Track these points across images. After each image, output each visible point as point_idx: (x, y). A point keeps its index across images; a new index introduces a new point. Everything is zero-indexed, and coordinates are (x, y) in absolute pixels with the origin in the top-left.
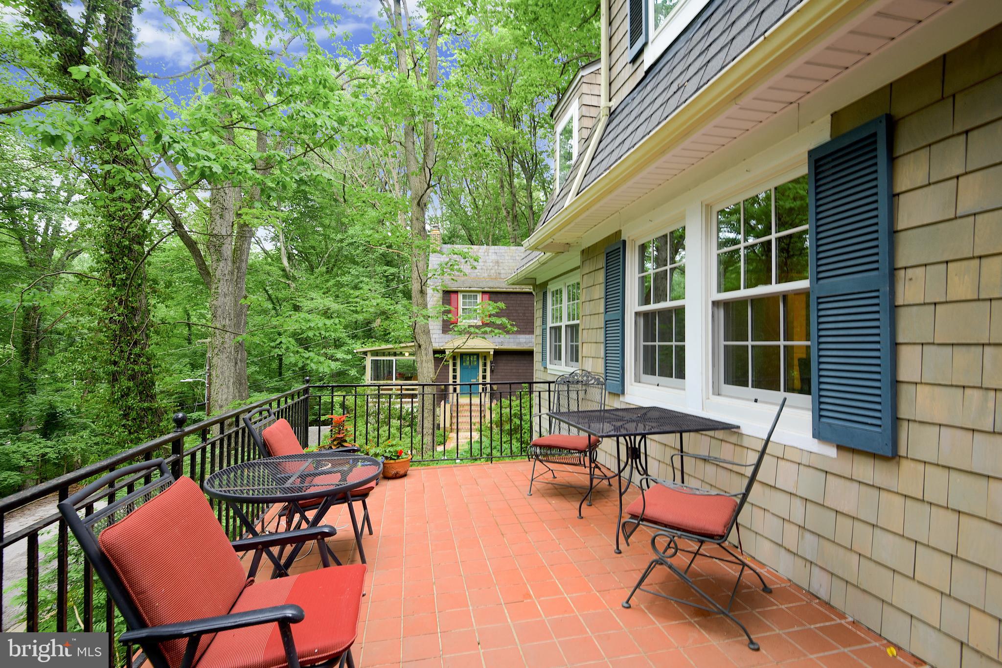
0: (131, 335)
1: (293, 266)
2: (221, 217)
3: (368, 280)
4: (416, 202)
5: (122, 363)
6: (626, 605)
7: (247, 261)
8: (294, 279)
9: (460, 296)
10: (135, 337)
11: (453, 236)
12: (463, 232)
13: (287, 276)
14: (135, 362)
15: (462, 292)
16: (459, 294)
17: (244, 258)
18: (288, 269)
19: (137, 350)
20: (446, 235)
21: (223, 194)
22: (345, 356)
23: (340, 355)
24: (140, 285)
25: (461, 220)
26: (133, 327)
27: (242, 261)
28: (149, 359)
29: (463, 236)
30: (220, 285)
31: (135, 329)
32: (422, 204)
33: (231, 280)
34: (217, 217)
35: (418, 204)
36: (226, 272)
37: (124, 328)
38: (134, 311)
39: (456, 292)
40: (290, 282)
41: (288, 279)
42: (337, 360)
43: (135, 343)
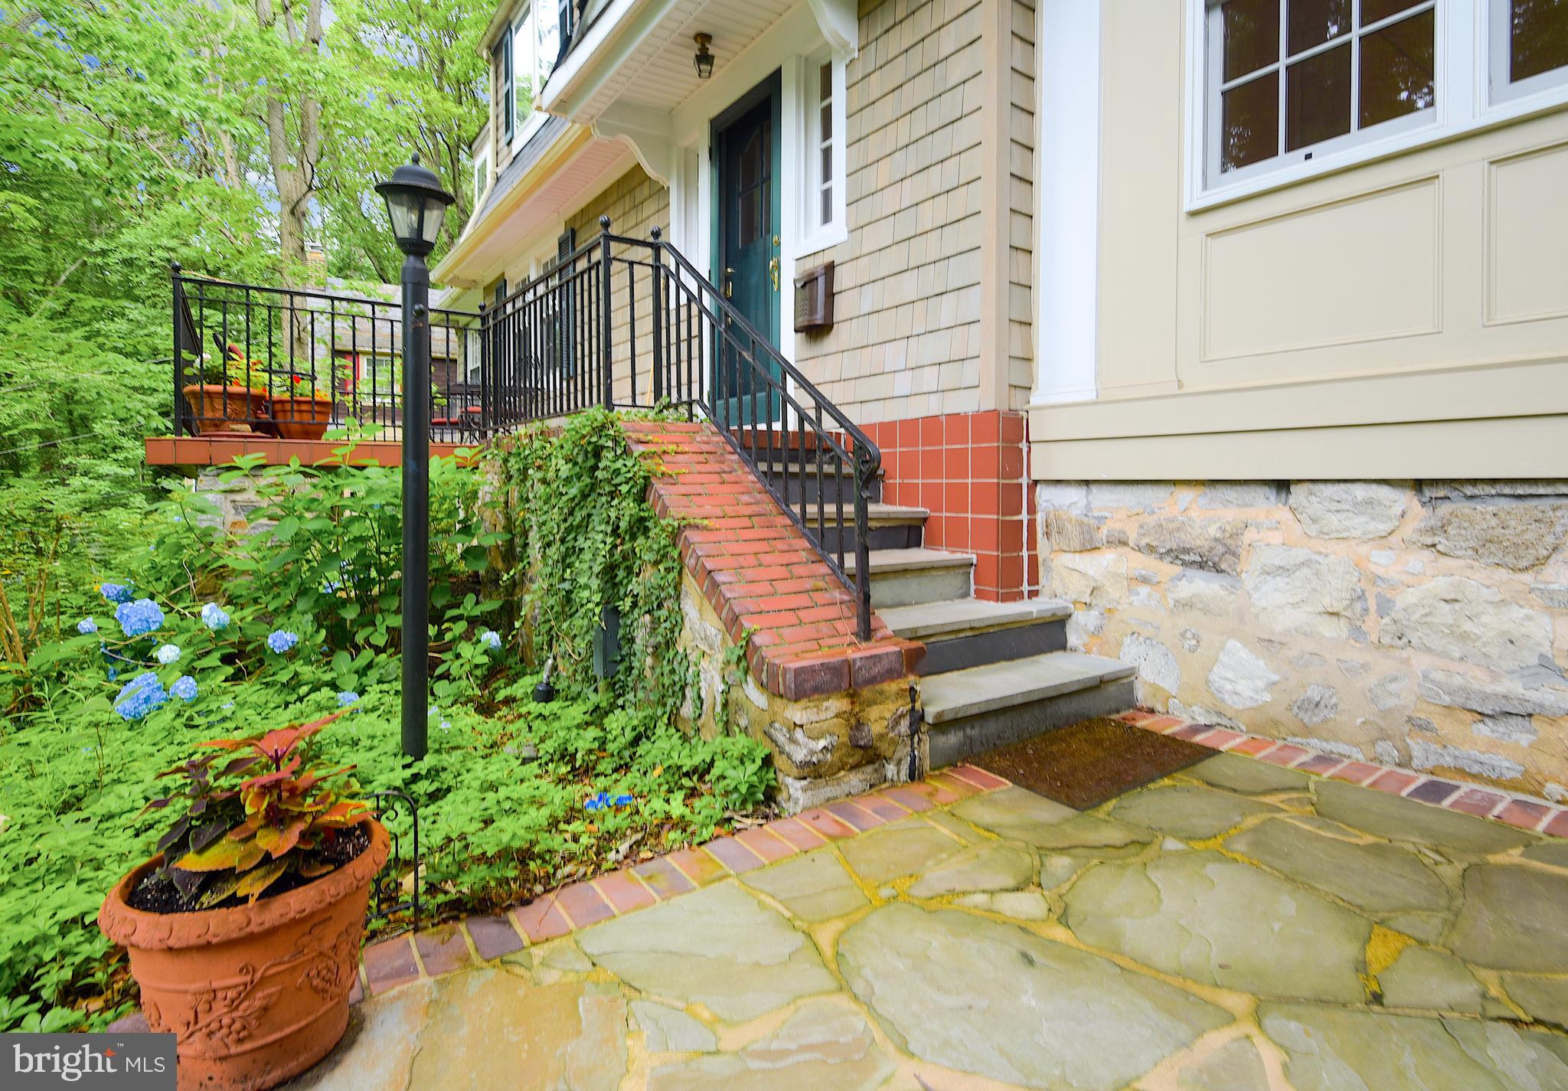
11: (348, 266)
12: (367, 262)
20: (334, 265)
22: (120, 471)
23: (107, 467)
25: (363, 239)
29: (369, 268)
35: (292, 212)
42: (100, 477)
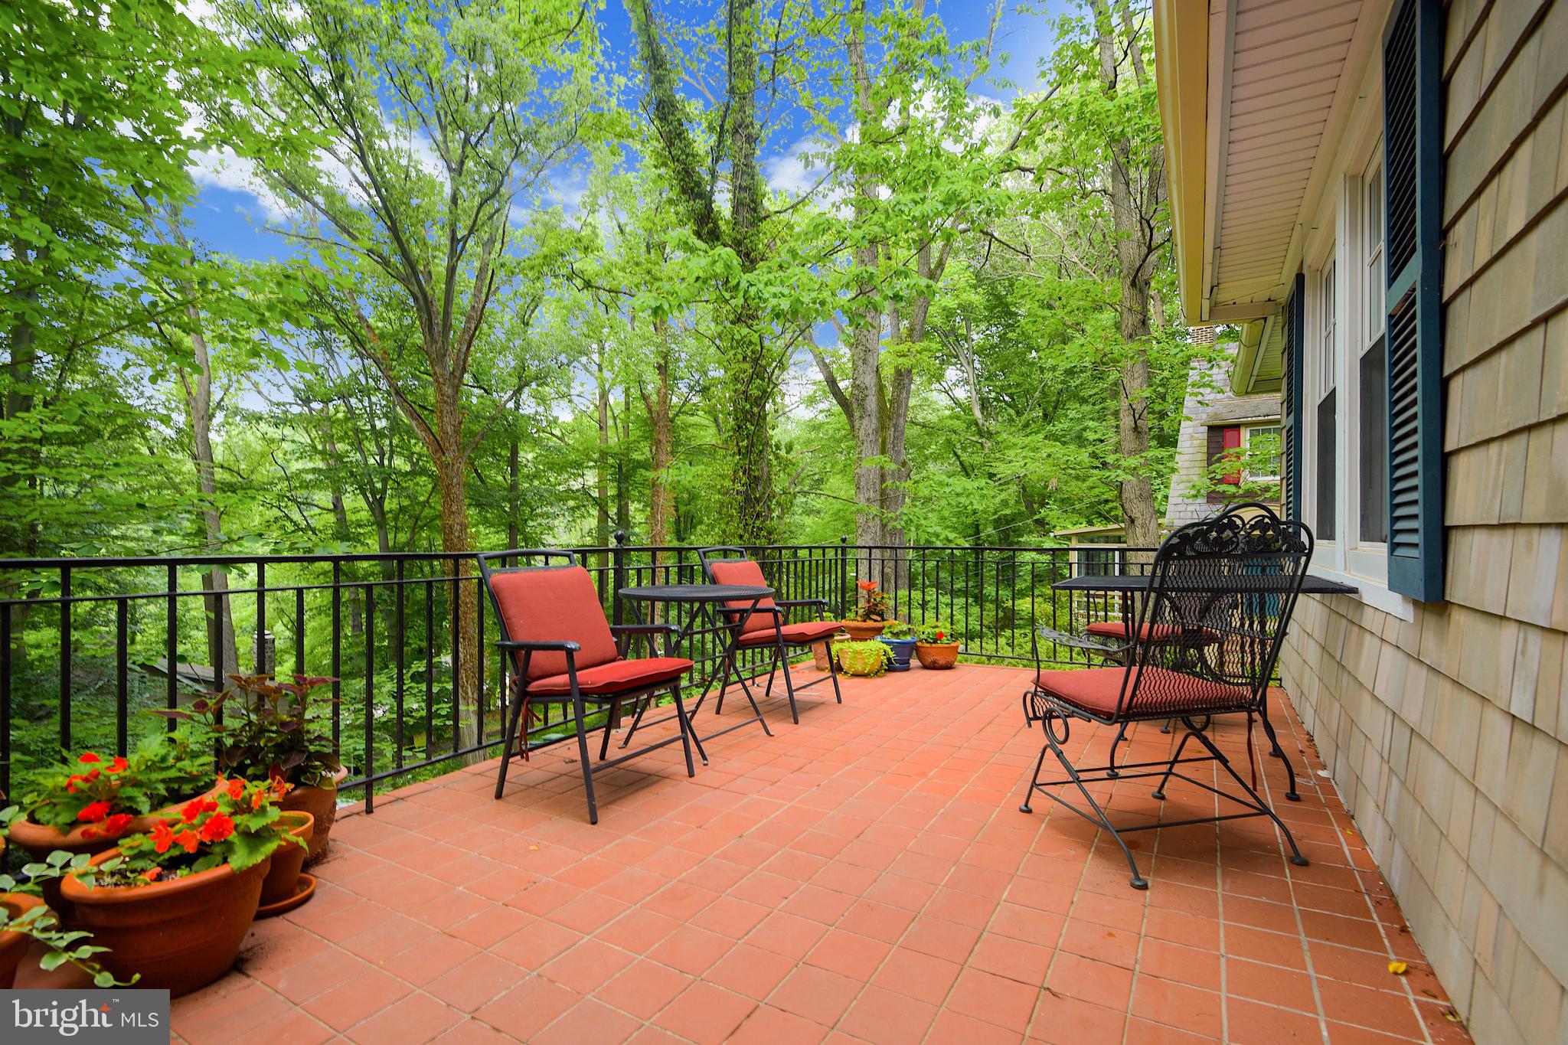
0: (754, 507)
1: (987, 417)
2: (865, 362)
3: (1096, 424)
4: (1128, 282)
5: (747, 536)
6: (1024, 808)
7: (905, 416)
8: (990, 435)
9: (1245, 434)
10: (758, 508)
13: (980, 433)
14: (757, 537)
15: (1247, 425)
16: (1242, 430)
17: (902, 411)
18: (980, 422)
19: (758, 523)
21: (866, 333)
24: (761, 451)
26: (755, 498)
27: (899, 416)
28: (770, 533)
30: (863, 448)
31: (758, 500)
32: (1140, 282)
33: (877, 440)
34: (860, 363)
35: (1133, 284)
36: (870, 431)
37: (747, 499)
38: (756, 480)
39: (1236, 427)
40: (984, 440)
41: (982, 436)
43: (758, 516)
